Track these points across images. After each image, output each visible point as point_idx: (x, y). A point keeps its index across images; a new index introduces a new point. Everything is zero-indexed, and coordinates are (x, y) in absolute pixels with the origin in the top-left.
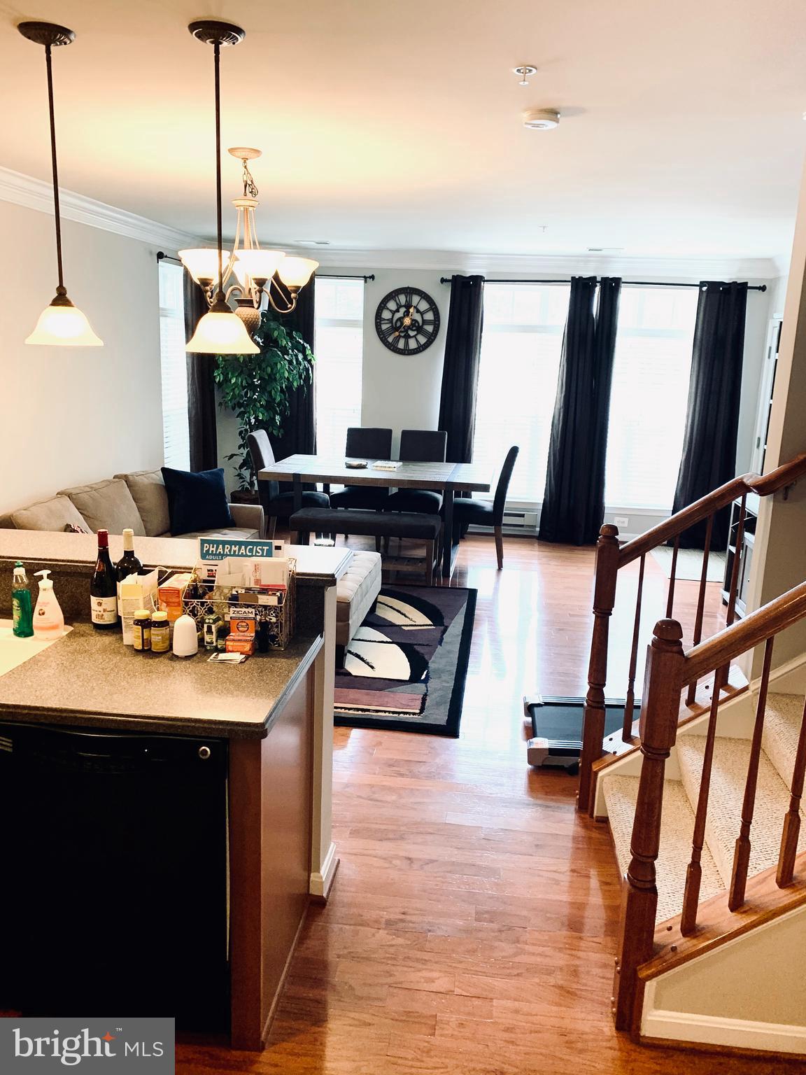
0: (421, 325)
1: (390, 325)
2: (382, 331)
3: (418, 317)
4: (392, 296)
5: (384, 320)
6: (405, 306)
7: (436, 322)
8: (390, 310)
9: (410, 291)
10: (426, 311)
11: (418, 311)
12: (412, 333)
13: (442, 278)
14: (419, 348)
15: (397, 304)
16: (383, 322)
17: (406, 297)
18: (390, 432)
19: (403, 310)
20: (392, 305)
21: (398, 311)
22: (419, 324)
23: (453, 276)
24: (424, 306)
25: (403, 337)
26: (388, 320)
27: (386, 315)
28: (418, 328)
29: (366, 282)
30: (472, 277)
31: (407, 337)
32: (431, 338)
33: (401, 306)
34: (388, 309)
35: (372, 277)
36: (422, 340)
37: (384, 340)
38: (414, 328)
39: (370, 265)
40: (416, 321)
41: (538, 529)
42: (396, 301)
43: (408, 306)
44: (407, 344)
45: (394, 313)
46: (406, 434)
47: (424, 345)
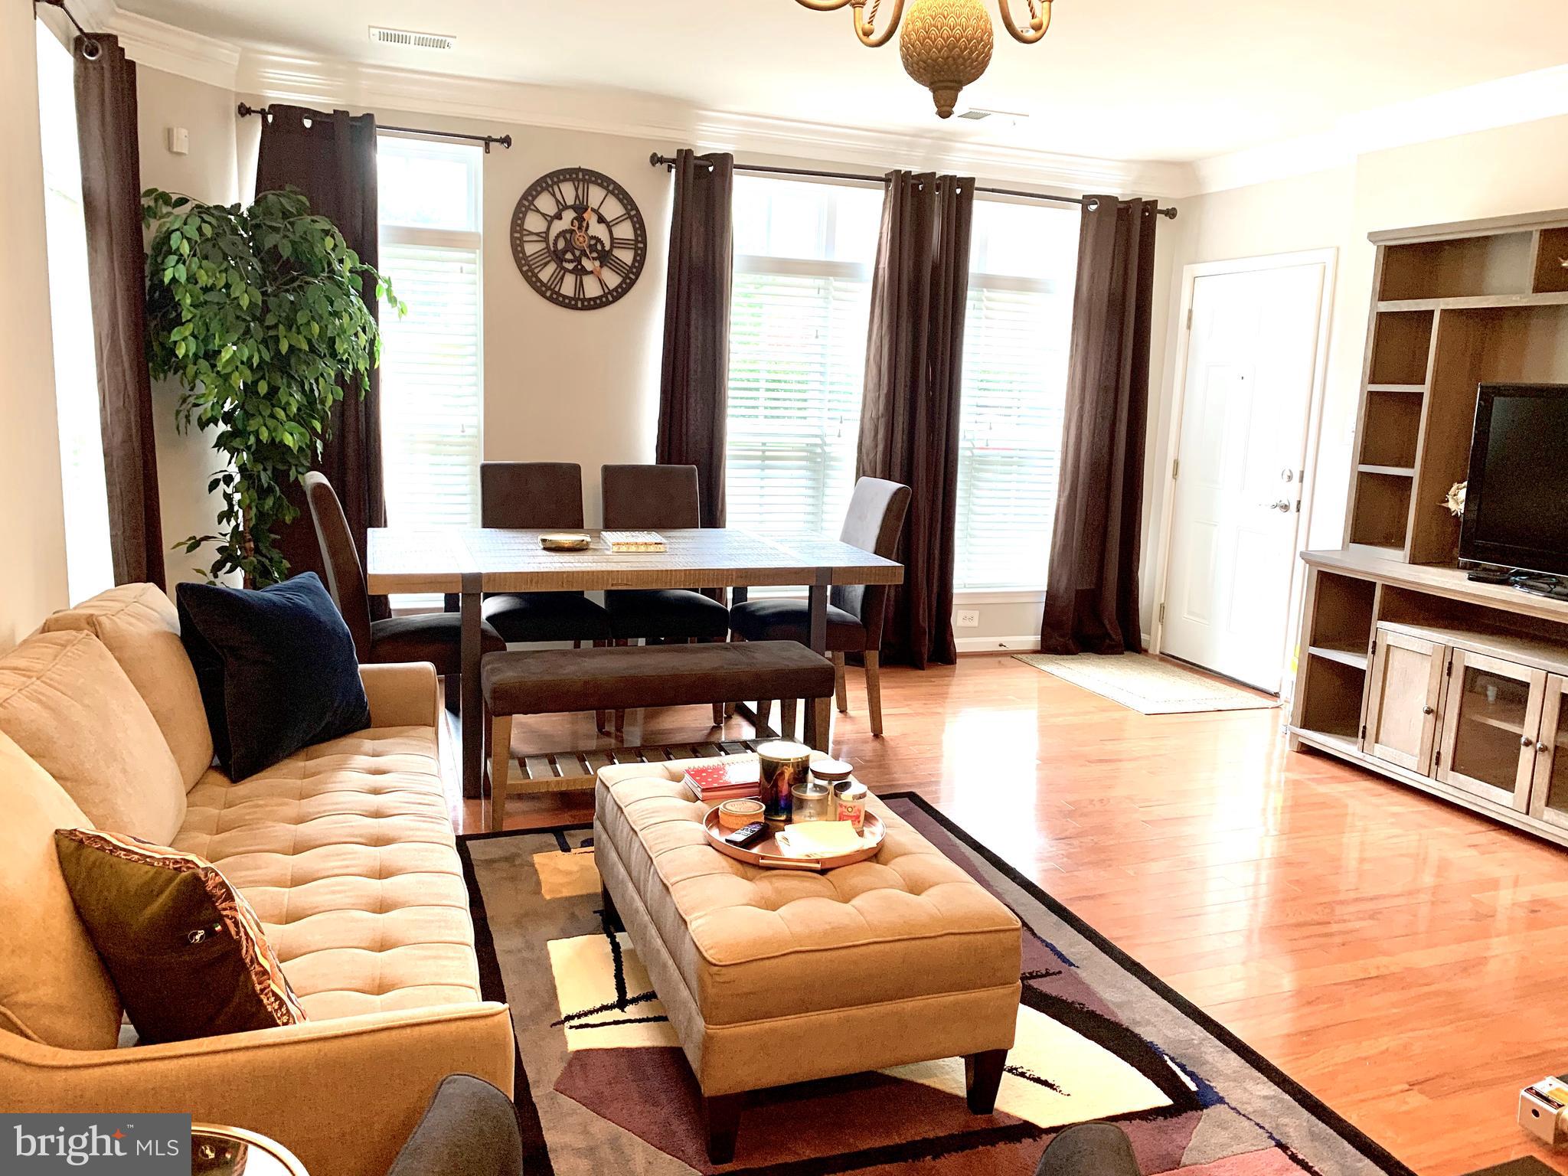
0: (607, 248)
1: (543, 245)
2: (525, 257)
3: (597, 230)
4: (547, 183)
5: (531, 233)
6: (573, 207)
7: (640, 244)
8: (544, 215)
9: (583, 177)
10: (618, 221)
11: (601, 220)
12: (588, 264)
13: (654, 155)
14: (605, 295)
15: (558, 201)
16: (526, 238)
17: (577, 190)
19: (569, 215)
20: (545, 203)
21: (558, 216)
22: (603, 245)
23: (679, 151)
24: (613, 209)
25: (571, 272)
26: (537, 234)
27: (534, 223)
28: (605, 258)
29: (487, 150)
30: (710, 158)
31: (579, 272)
32: (631, 276)
33: (566, 207)
34: (538, 211)
35: (506, 141)
36: (613, 280)
37: (531, 278)
38: (595, 255)
39: (499, 116)
40: (598, 240)
42: (554, 195)
43: (580, 208)
44: (579, 286)
45: (550, 220)
46: (612, 474)
47: (616, 289)
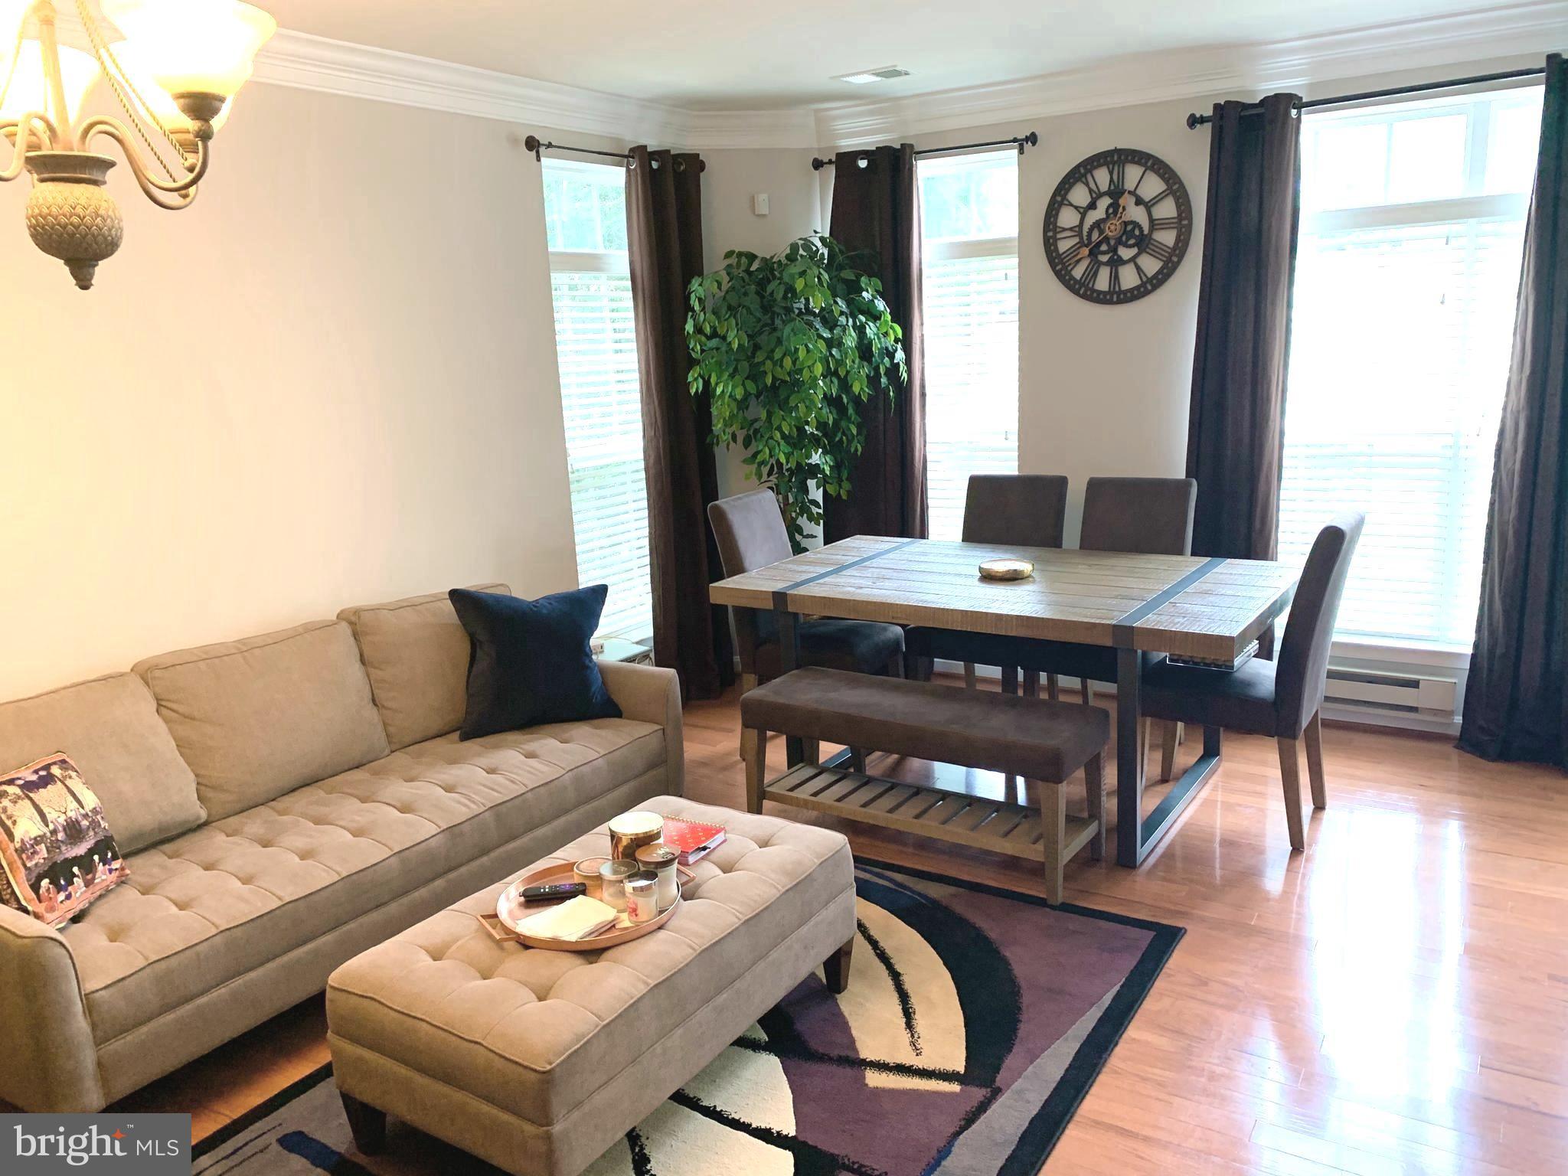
0: (1146, 232)
1: (1077, 240)
2: (1059, 255)
3: (1137, 214)
4: (1079, 174)
5: (1064, 230)
6: (1109, 193)
7: (1180, 223)
8: (1076, 208)
9: (1116, 158)
10: (1158, 199)
11: (1139, 201)
12: (1125, 253)
13: (1192, 116)
14: (1143, 284)
15: (1091, 191)
16: (1059, 236)
17: (1111, 173)
18: (1062, 482)
19: (1104, 203)
20: (1079, 195)
21: (1092, 206)
22: (1141, 229)
23: (1217, 107)
24: (1153, 186)
25: (1106, 264)
26: (1071, 229)
27: (1067, 218)
28: (1143, 243)
29: (1021, 151)
31: (1116, 262)
32: (1172, 259)
33: (1101, 195)
34: (1071, 205)
35: (1032, 139)
36: (1151, 265)
37: (1063, 274)
38: (1132, 242)
39: (1022, 114)
40: (1136, 225)
41: (1459, 719)
42: (1087, 185)
43: (1116, 192)
44: (1115, 278)
45: (1083, 212)
46: (1097, 488)
47: (1155, 276)
